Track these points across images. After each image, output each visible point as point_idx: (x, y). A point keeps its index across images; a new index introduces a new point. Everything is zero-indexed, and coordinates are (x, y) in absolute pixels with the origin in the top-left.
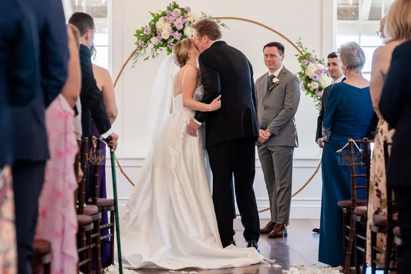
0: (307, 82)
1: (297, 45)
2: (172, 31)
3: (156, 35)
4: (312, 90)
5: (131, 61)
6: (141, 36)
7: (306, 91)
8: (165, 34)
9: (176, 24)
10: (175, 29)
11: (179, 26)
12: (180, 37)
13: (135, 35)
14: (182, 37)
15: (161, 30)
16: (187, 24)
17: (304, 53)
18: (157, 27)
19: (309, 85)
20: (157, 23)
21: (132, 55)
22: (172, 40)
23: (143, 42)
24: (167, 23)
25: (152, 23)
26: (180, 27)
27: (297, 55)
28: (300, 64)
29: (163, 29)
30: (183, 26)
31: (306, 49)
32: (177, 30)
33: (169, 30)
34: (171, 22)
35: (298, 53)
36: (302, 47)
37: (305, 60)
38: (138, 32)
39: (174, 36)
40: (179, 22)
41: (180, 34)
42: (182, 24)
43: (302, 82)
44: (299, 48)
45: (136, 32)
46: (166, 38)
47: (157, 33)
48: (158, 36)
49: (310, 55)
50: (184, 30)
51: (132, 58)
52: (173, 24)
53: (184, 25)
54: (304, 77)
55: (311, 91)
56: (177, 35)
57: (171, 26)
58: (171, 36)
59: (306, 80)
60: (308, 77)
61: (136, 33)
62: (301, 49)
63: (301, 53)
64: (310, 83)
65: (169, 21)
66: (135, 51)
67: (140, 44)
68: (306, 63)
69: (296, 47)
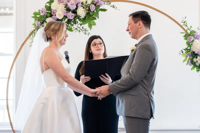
0: (193, 57)
1: (182, 24)
2: (65, 11)
3: (51, 16)
4: (197, 64)
5: (29, 41)
6: (38, 17)
7: (192, 66)
8: (60, 14)
9: (69, 4)
10: (68, 10)
11: (72, 6)
12: (73, 17)
13: (32, 17)
14: (75, 17)
15: (56, 10)
16: (80, 5)
17: (189, 32)
18: (52, 8)
19: (195, 60)
20: (52, 4)
21: (30, 35)
22: (66, 20)
23: (39, 23)
24: (61, 4)
25: (48, 4)
26: (73, 8)
27: (183, 33)
28: (186, 41)
29: (57, 10)
30: (75, 7)
31: (191, 27)
32: (70, 10)
33: (63, 10)
34: (65, 3)
35: (183, 31)
36: (187, 26)
37: (191, 37)
38: (35, 14)
39: (67, 16)
40: (73, 3)
41: (73, 14)
42: (75, 4)
43: (189, 57)
44: (184, 26)
45: (34, 14)
46: (60, 18)
47: (52, 13)
48: (53, 16)
49: (195, 32)
50: (77, 11)
51: (30, 38)
52: (66, 6)
53: (77, 5)
54: (190, 53)
55: (196, 66)
56: (71, 15)
57: (65, 7)
58: (64, 16)
59: (192, 56)
60: (194, 52)
61: (34, 16)
62: (186, 28)
63: (186, 31)
64: (197, 58)
65: (63, 2)
66: (33, 32)
67: (36, 24)
68: (192, 40)
69: (181, 26)
